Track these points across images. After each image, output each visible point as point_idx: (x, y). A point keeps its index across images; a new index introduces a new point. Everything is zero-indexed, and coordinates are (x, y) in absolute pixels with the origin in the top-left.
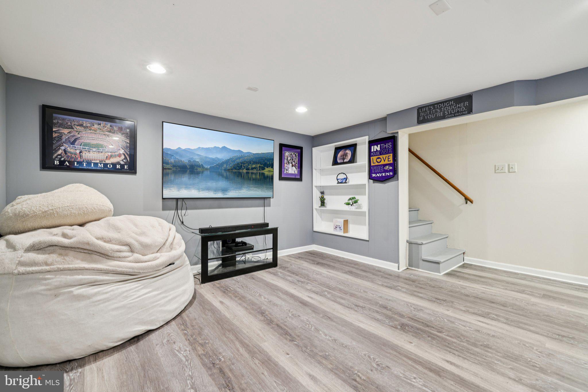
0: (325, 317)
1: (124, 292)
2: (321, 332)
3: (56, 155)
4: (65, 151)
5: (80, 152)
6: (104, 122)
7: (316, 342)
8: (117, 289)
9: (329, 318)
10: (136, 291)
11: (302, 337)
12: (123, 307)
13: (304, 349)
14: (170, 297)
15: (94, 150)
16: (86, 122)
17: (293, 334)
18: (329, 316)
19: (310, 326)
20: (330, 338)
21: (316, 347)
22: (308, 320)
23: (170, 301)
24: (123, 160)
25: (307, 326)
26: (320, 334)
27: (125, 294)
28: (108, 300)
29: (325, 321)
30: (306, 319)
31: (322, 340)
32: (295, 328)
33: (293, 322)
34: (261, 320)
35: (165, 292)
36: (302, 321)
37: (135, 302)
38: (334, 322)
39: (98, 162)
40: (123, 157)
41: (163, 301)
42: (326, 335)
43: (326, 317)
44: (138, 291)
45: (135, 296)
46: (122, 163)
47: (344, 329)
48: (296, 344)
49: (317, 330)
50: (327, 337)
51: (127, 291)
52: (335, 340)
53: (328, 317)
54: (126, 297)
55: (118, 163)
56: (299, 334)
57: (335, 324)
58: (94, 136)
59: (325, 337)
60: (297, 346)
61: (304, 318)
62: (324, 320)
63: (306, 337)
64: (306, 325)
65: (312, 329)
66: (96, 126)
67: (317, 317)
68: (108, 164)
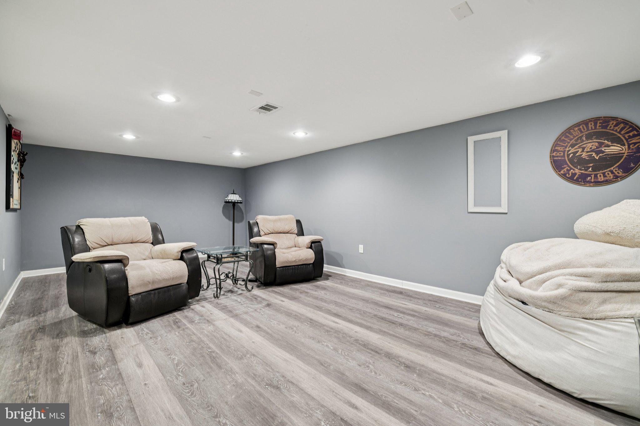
0: (328, 365)
2: (332, 348)
7: (335, 340)
9: (322, 365)
11: (348, 344)
13: (344, 335)
17: (358, 345)
18: (322, 367)
19: (343, 354)
20: (323, 343)
21: (336, 337)
22: (347, 360)
25: (346, 353)
26: (332, 346)
29: (327, 360)
30: (350, 362)
31: (330, 342)
32: (358, 351)
33: (363, 358)
34: (401, 357)
36: (354, 359)
38: (317, 360)
42: (327, 346)
43: (326, 365)
47: (308, 352)
48: (352, 338)
49: (335, 350)
50: (325, 344)
52: (319, 342)
53: (324, 366)
56: (352, 346)
57: (317, 357)
59: (328, 344)
60: (350, 337)
61: (353, 364)
62: (329, 361)
63: (345, 344)
64: (348, 354)
65: (340, 351)
67: (337, 365)
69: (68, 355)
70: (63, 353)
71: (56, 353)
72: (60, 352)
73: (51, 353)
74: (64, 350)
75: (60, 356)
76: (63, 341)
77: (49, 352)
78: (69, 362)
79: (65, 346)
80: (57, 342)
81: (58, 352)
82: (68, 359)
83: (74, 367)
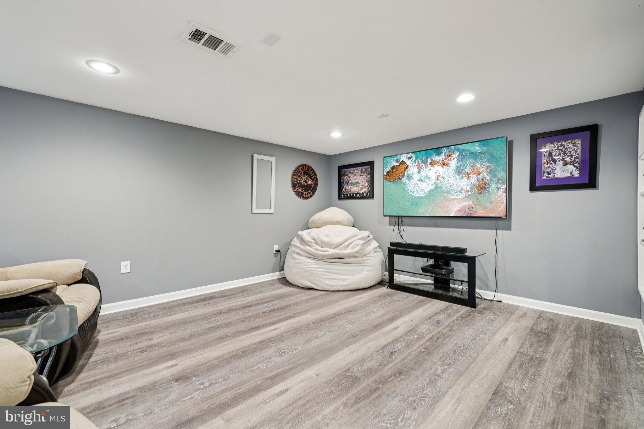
1: (306, 262)
3: (342, 192)
4: (345, 189)
5: (350, 188)
6: (359, 168)
8: (304, 260)
10: (310, 264)
12: (303, 269)
14: (330, 277)
15: (355, 186)
16: (352, 170)
23: (329, 279)
24: (367, 190)
27: (306, 263)
28: (299, 263)
35: (328, 272)
37: (308, 269)
39: (357, 193)
40: (367, 188)
41: (324, 277)
44: (312, 264)
45: (310, 267)
46: (367, 192)
51: (307, 262)
54: (306, 265)
55: (365, 192)
58: (355, 177)
66: (356, 171)
68: (361, 193)
69: (561, 361)
70: (565, 367)
71: (572, 370)
72: (568, 369)
73: (578, 374)
74: (564, 369)
75: (569, 365)
76: (561, 381)
77: (580, 377)
78: (562, 355)
79: (561, 373)
80: (569, 386)
81: (570, 370)
82: (563, 357)
83: (559, 347)
